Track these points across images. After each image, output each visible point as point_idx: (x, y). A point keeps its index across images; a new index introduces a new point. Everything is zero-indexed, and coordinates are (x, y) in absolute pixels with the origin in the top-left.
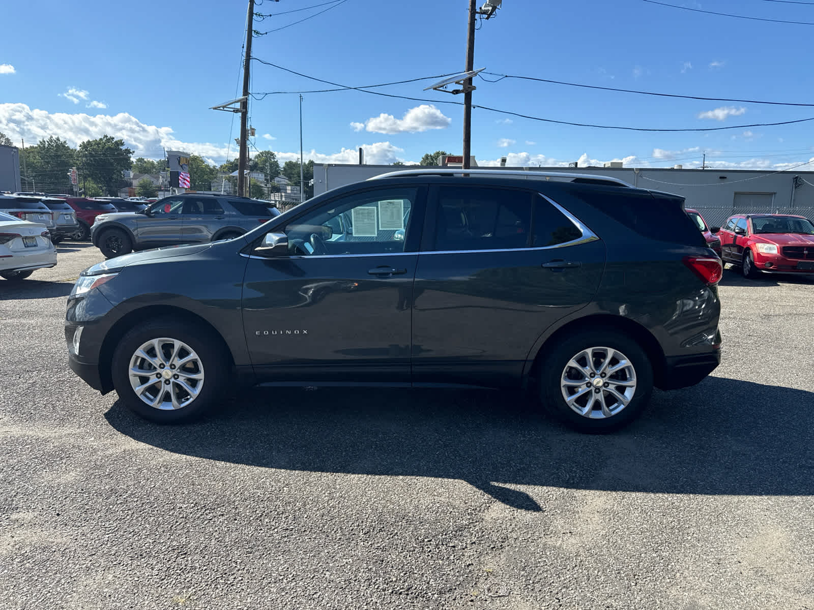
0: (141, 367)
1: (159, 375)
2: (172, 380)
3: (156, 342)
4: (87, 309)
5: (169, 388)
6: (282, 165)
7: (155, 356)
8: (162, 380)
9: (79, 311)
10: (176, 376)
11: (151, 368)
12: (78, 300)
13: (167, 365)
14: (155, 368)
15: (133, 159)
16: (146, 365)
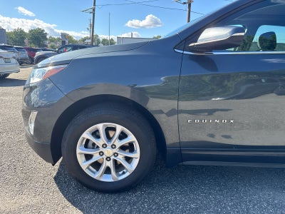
0: (86, 146)
1: (101, 154)
2: (113, 158)
3: (101, 127)
4: (41, 96)
5: (110, 164)
6: (101, 40)
7: (98, 137)
8: (104, 157)
9: (34, 97)
10: (116, 154)
11: (94, 146)
12: (32, 89)
13: (109, 145)
14: (98, 147)
15: (48, 37)
16: (90, 144)
